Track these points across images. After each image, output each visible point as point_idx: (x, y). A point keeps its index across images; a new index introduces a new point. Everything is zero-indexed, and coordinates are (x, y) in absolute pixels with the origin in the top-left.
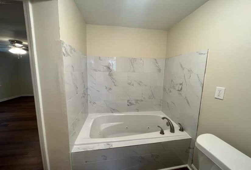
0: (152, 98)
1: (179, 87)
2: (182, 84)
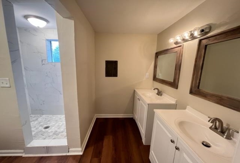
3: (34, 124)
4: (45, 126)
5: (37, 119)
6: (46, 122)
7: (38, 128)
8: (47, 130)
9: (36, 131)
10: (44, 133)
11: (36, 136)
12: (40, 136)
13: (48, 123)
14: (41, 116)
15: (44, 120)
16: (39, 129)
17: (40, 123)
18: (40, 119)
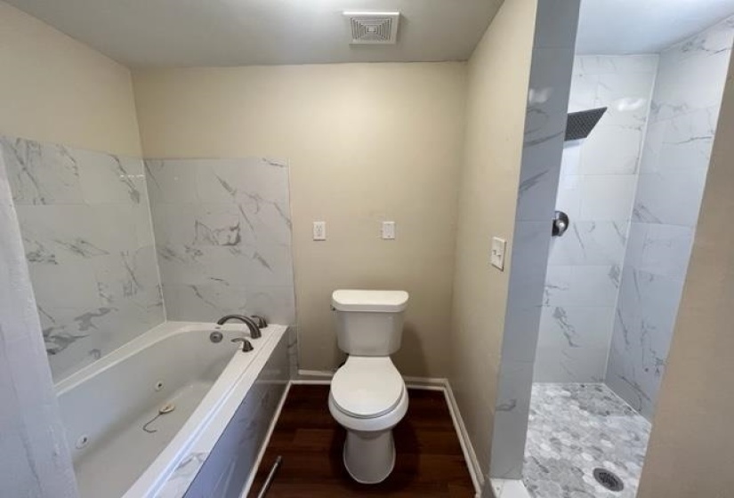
0: (133, 291)
1: (229, 237)
2: (237, 228)
3: (582, 423)
4: (609, 466)
5: (608, 413)
6: (627, 450)
7: (580, 450)
8: (601, 489)
9: (566, 455)
10: (576, 490)
11: (547, 471)
12: (558, 485)
13: (628, 464)
14: (628, 412)
15: (625, 437)
16: (578, 457)
17: (603, 435)
18: (613, 422)
